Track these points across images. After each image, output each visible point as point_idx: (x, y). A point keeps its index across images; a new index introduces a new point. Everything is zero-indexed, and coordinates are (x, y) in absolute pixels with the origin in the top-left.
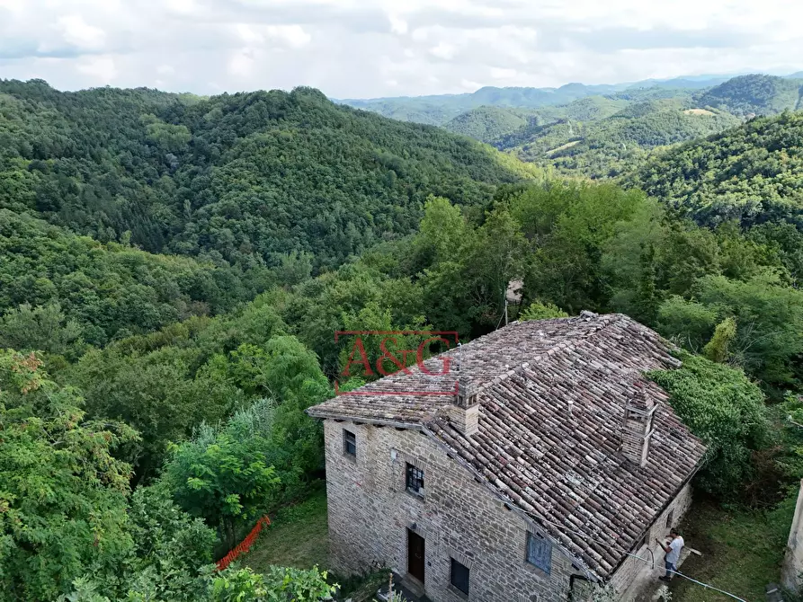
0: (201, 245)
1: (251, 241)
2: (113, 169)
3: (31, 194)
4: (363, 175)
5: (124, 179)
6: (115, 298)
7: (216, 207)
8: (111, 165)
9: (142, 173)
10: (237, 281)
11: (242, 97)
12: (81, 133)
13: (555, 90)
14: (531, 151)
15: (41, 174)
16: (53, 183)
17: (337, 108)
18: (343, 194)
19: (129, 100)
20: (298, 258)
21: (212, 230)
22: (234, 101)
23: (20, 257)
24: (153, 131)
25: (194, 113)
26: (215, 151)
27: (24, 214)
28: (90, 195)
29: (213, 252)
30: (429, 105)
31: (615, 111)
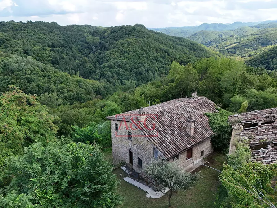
0: (101, 77)
1: (117, 76)
2: (75, 51)
3: (50, 59)
4: (156, 55)
5: (79, 55)
6: (73, 92)
7: (106, 64)
8: (75, 50)
9: (84, 53)
10: (111, 89)
11: (117, 28)
12: (66, 39)
13: (230, 24)
14: (219, 47)
15: (54, 52)
16: (57, 56)
17: (149, 31)
18: (148, 61)
19: (82, 29)
20: (131, 82)
21: (105, 72)
22: (115, 29)
23: (46, 78)
24: (88, 39)
25: (102, 33)
26: (107, 46)
27: (48, 65)
28: (68, 60)
29: (105, 79)
30: (183, 30)
31: (253, 32)
